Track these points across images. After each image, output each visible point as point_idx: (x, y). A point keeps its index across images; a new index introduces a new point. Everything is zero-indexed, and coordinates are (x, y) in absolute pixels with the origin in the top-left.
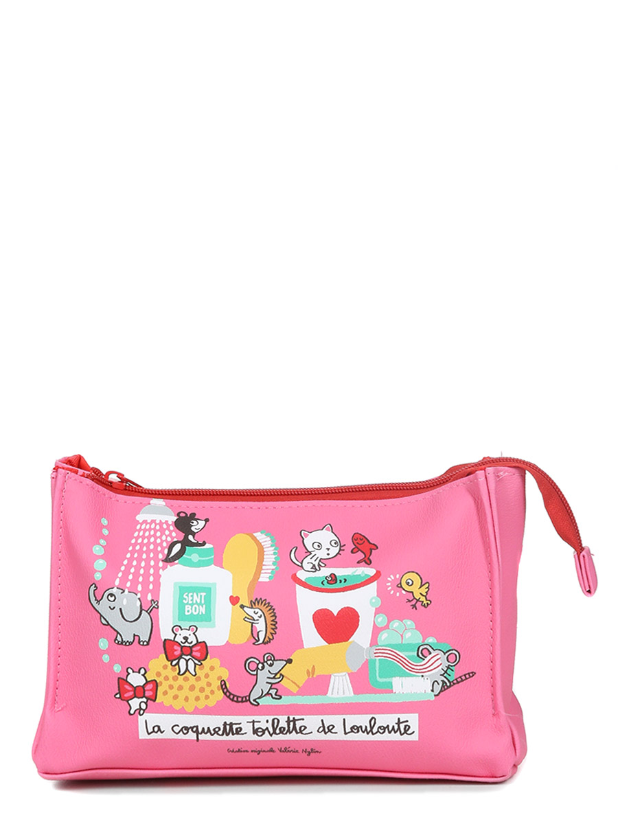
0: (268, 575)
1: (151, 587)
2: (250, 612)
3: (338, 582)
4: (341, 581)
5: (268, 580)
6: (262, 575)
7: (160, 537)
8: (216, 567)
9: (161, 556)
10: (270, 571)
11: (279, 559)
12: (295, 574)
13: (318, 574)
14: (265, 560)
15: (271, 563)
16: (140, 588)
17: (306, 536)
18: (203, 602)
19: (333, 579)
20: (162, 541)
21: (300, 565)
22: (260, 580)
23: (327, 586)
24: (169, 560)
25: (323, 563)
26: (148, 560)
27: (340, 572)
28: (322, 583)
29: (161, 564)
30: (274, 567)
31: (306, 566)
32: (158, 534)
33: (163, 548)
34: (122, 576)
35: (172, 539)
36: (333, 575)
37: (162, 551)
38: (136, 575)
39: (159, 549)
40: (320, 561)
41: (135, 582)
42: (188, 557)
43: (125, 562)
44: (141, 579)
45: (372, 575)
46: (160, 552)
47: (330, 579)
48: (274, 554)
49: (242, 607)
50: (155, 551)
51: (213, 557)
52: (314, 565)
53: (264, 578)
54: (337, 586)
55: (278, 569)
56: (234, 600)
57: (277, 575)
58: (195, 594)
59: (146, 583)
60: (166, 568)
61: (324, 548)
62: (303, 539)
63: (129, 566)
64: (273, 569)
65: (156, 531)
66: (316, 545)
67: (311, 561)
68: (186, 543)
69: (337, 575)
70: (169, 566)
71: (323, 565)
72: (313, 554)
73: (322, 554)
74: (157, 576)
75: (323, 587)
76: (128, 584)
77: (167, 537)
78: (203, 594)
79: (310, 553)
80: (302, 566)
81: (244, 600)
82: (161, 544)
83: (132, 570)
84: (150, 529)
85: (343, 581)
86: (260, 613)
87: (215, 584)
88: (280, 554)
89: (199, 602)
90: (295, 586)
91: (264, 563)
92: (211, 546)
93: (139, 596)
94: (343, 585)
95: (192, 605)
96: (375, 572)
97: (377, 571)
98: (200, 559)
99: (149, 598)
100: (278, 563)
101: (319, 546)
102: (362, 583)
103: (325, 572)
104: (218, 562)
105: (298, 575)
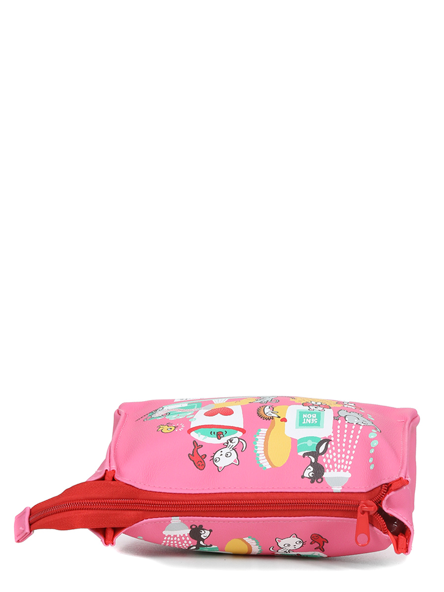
0: (261, 432)
1: (339, 427)
2: (273, 415)
3: (216, 433)
4: (214, 433)
5: (261, 429)
6: (265, 433)
7: (333, 457)
8: (296, 438)
9: (333, 443)
10: (260, 435)
11: (254, 443)
12: (243, 434)
13: (229, 438)
14: (263, 443)
15: (259, 440)
16: (346, 426)
17: (235, 461)
18: (304, 419)
19: (219, 436)
20: (332, 454)
21: (240, 440)
22: (267, 430)
23: (223, 430)
24: (327, 441)
25: (225, 445)
26: (341, 442)
27: (214, 440)
28: (226, 432)
29: (332, 439)
30: (257, 437)
31: (236, 440)
32: (335, 460)
33: (331, 448)
34: (358, 431)
35: (325, 456)
36: (219, 438)
37: (332, 446)
38: (349, 434)
39: (334, 448)
40: (227, 446)
41: (349, 429)
42: (314, 443)
43: (356, 442)
44: (346, 431)
45: (193, 432)
46: (333, 446)
47: (221, 435)
48: (257, 447)
49: (279, 417)
50: (337, 448)
51: (298, 445)
52: (231, 442)
53: (264, 431)
54: (217, 430)
55: (254, 436)
56: (284, 420)
57: (255, 432)
58: (310, 423)
59: (343, 429)
60: (328, 436)
61: (224, 455)
62: (237, 458)
63: (354, 439)
64: (258, 436)
65: (337, 462)
66: (229, 454)
67: (233, 444)
68: (316, 454)
69: (217, 439)
70: (327, 437)
71: (225, 444)
72: (231, 449)
73: (225, 451)
74: (335, 432)
75: (226, 430)
76: (354, 427)
77: (329, 457)
78: (304, 423)
79: (233, 449)
80: (239, 439)
81: (277, 420)
82: (333, 451)
83: (351, 436)
84: (341, 464)
85: (213, 433)
86: (268, 414)
87: (296, 428)
88: (253, 447)
89: (307, 420)
90: (244, 427)
91: (264, 441)
92: (299, 454)
93: (346, 422)
94: (213, 430)
95: (312, 418)
96: (191, 434)
97: (190, 434)
98: (306, 443)
99: (340, 421)
100: (254, 440)
101: (227, 455)
102: (200, 428)
103: (224, 440)
104: (294, 442)
105: (242, 433)
